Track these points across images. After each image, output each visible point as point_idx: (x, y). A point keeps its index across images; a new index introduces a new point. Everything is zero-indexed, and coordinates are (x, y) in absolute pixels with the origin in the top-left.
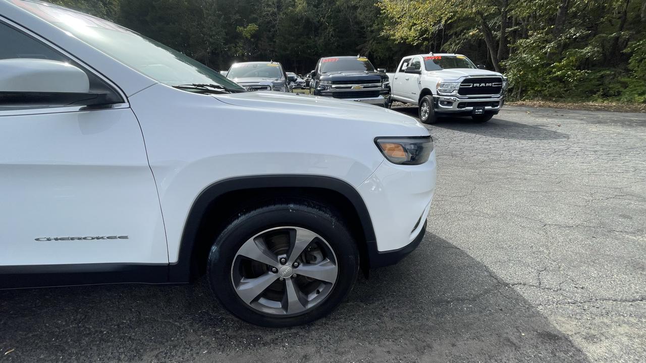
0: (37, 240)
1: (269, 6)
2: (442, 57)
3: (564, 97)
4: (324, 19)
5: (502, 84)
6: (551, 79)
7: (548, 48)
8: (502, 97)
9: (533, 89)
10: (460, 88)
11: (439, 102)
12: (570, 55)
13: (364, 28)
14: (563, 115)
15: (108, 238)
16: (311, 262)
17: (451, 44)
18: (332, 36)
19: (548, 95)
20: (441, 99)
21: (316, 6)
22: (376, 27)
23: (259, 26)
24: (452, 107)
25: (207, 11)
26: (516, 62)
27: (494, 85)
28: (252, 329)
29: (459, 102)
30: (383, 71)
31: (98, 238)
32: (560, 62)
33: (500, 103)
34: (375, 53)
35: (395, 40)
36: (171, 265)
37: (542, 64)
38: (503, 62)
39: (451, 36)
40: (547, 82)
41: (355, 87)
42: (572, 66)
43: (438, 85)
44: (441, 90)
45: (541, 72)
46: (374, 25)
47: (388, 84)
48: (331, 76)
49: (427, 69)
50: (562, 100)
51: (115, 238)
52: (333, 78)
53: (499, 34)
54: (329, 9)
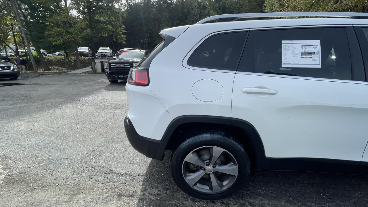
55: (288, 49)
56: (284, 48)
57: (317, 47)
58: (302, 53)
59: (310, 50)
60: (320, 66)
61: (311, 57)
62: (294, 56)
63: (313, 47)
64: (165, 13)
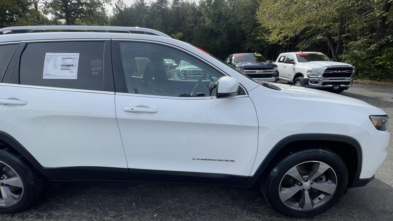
0: (193, 159)
1: (189, 22)
2: (308, 54)
3: (385, 78)
4: (221, 29)
5: (352, 71)
6: (374, 66)
7: (372, 47)
8: (352, 79)
9: (362, 72)
10: (324, 73)
11: (309, 81)
12: (388, 51)
13: (245, 34)
14: (390, 91)
15: (225, 161)
16: (318, 181)
17: (303, 44)
18: (226, 39)
19: (373, 77)
20: (310, 80)
21: (217, 22)
22: (254, 34)
23: (184, 33)
24: (318, 85)
25: (156, 26)
26: (350, 56)
27: (347, 71)
28: (279, 217)
29: (323, 82)
30: (271, 62)
31: (220, 160)
32: (381, 56)
33: (351, 83)
34: (252, 49)
35: (269, 42)
36: (250, 178)
37: (367, 57)
38: (340, 55)
39: (302, 39)
40: (372, 69)
41: (257, 72)
42: (390, 58)
43: (308, 71)
44: (310, 74)
45: (368, 62)
46: (252, 33)
47: (277, 70)
48: (243, 65)
49: (299, 61)
50: (384, 80)
51: (228, 161)
52: (245, 66)
53: (336, 38)
54: (224, 24)
55: (50, 61)
56: (46, 60)
57: (76, 59)
58: (62, 65)
59: (69, 62)
60: (76, 78)
61: (69, 69)
62: (54, 68)
63: (72, 59)
64: (157, 19)
